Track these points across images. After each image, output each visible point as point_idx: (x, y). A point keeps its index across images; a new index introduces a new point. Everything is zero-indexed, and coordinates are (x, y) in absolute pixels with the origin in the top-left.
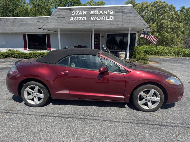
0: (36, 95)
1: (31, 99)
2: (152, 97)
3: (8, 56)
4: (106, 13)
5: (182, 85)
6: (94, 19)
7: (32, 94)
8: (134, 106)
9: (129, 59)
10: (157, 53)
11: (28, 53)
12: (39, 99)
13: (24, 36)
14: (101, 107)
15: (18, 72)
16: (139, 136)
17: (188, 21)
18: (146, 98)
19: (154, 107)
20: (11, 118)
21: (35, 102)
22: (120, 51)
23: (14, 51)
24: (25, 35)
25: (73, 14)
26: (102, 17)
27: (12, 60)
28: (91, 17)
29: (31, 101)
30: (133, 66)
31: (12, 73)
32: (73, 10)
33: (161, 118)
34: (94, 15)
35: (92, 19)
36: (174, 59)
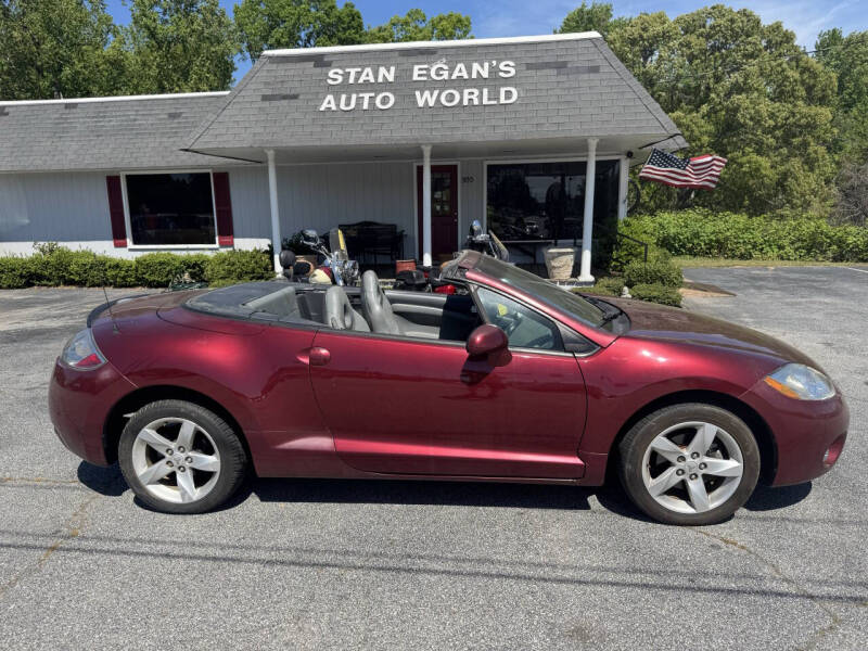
0: (187, 459)
1: (162, 481)
2: (707, 460)
3: (40, 277)
4: (485, 74)
5: (838, 400)
6: (431, 104)
7: (167, 455)
8: (626, 500)
9: (592, 279)
10: (718, 247)
11: (130, 259)
12: (201, 478)
13: (113, 182)
14: (481, 508)
15: (104, 360)
16: (655, 636)
17: (855, 96)
18: (681, 465)
19: (715, 501)
20: (77, 566)
21: (184, 494)
22: (548, 245)
23: (66, 254)
24: (118, 178)
25: (335, 80)
26: (466, 91)
27: (58, 296)
28: (418, 93)
29: (162, 487)
30: (615, 317)
31: (78, 365)
32: (333, 65)
33: (750, 552)
34: (429, 85)
35: (421, 103)
36: (796, 276)
